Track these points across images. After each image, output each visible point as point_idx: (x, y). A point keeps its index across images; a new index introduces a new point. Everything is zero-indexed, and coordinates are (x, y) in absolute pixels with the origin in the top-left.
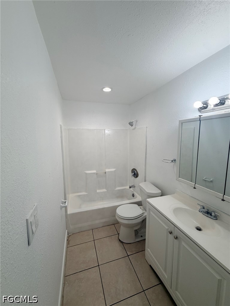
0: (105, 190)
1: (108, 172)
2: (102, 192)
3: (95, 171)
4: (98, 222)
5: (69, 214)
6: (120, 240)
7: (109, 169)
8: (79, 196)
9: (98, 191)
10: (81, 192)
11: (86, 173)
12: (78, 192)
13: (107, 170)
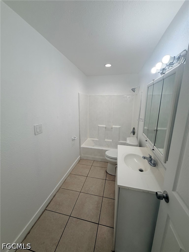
0: (111, 141)
1: (114, 127)
2: (108, 141)
3: (105, 126)
4: (98, 157)
5: (81, 147)
6: (106, 171)
7: (116, 125)
8: (93, 140)
9: (106, 140)
10: (95, 138)
11: (99, 126)
12: (93, 138)
13: (114, 126)
